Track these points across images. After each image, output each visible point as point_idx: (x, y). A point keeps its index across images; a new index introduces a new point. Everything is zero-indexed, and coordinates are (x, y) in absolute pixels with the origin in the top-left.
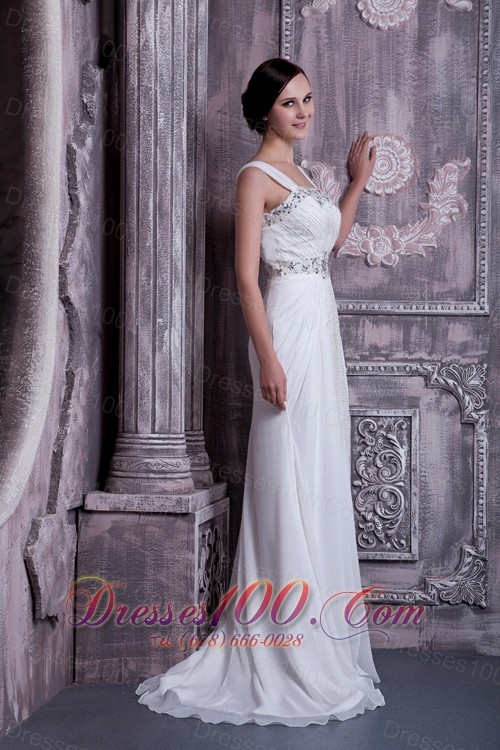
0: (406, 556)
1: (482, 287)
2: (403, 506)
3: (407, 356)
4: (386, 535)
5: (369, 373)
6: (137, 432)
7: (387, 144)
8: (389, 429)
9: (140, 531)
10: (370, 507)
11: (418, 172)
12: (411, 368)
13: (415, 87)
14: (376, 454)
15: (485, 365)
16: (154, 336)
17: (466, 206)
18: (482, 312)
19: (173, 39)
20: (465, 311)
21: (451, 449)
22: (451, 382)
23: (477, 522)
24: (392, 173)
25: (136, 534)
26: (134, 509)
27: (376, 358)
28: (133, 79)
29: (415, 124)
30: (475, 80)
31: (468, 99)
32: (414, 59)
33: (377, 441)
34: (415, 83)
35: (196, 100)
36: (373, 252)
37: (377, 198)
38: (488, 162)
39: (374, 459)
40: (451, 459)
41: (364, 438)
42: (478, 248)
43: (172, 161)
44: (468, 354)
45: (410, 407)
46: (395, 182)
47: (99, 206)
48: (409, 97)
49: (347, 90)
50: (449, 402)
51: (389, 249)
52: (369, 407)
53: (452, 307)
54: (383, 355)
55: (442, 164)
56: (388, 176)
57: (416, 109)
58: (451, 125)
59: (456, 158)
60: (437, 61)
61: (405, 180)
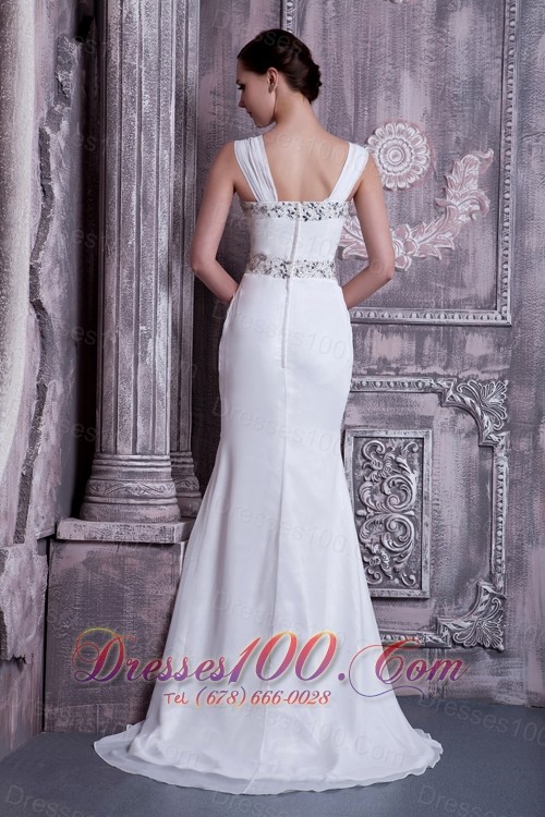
0: (416, 593)
1: (505, 294)
2: (412, 538)
3: (419, 370)
4: (394, 570)
5: (377, 389)
6: (116, 453)
7: (400, 132)
8: (398, 452)
9: (119, 563)
10: (376, 539)
11: (435, 164)
12: (424, 383)
13: (433, 69)
14: (383, 479)
15: (507, 382)
16: (136, 345)
17: (487, 203)
18: (504, 322)
19: (160, 11)
20: (485, 321)
21: (467, 475)
22: (468, 399)
23: (495, 556)
24: (405, 165)
25: (115, 567)
26: (113, 539)
27: (385, 373)
28: (115, 55)
29: (433, 109)
30: (499, 61)
31: (492, 83)
32: (431, 37)
33: (384, 465)
35: (186, 79)
37: (388, 193)
38: (513, 153)
39: (381, 485)
40: (467, 485)
41: (369, 461)
42: (501, 250)
43: (158, 149)
44: (488, 369)
45: (422, 427)
46: (408, 175)
47: (76, 199)
48: (427, 79)
49: (356, 70)
50: (466, 422)
51: (401, 251)
52: (376, 427)
53: (471, 316)
54: (392, 369)
55: (462, 156)
56: (401, 168)
57: (433, 93)
58: (472, 111)
59: (478, 149)
60: (457, 39)
61: (419, 173)
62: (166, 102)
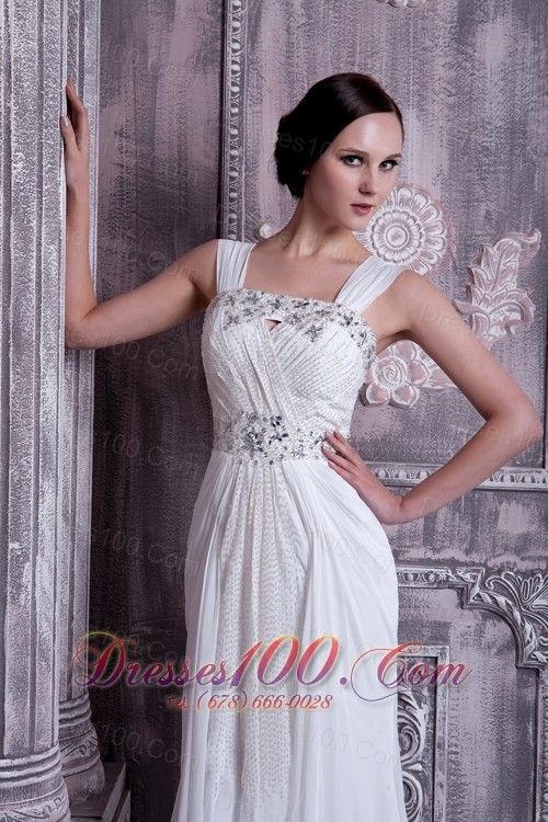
2: (420, 804)
3: (429, 554)
7: (403, 202)
11: (455, 249)
12: (437, 576)
13: (451, 107)
17: (532, 310)
20: (528, 485)
21: (499, 710)
22: (502, 600)
24: (411, 250)
29: (451, 168)
32: (449, 59)
34: (451, 100)
36: (377, 382)
44: (531, 553)
45: (434, 641)
46: (417, 265)
48: (441, 122)
50: (498, 631)
51: (405, 378)
53: (507, 478)
55: (495, 239)
56: (405, 255)
57: (451, 143)
58: (510, 173)
59: (518, 229)
60: (488, 65)
61: (433, 262)
62: (52, 164)
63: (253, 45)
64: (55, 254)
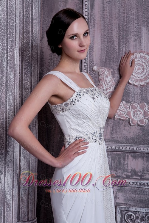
5: (130, 186)
7: (141, 57)
24: (144, 73)
27: (135, 177)
35: (32, 34)
36: (133, 117)
37: (136, 87)
46: (146, 79)
49: (119, 27)
51: (142, 116)
54: (138, 176)
56: (142, 75)
62: (12, 46)
63: (92, 9)
64: (13, 75)
